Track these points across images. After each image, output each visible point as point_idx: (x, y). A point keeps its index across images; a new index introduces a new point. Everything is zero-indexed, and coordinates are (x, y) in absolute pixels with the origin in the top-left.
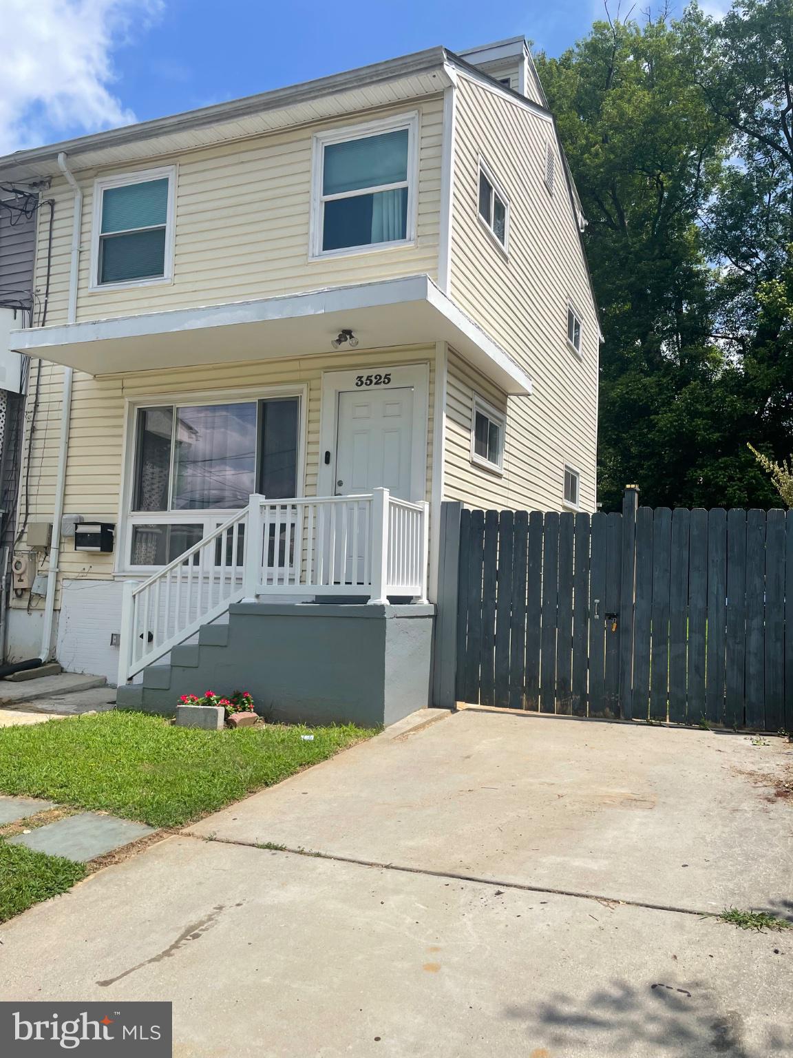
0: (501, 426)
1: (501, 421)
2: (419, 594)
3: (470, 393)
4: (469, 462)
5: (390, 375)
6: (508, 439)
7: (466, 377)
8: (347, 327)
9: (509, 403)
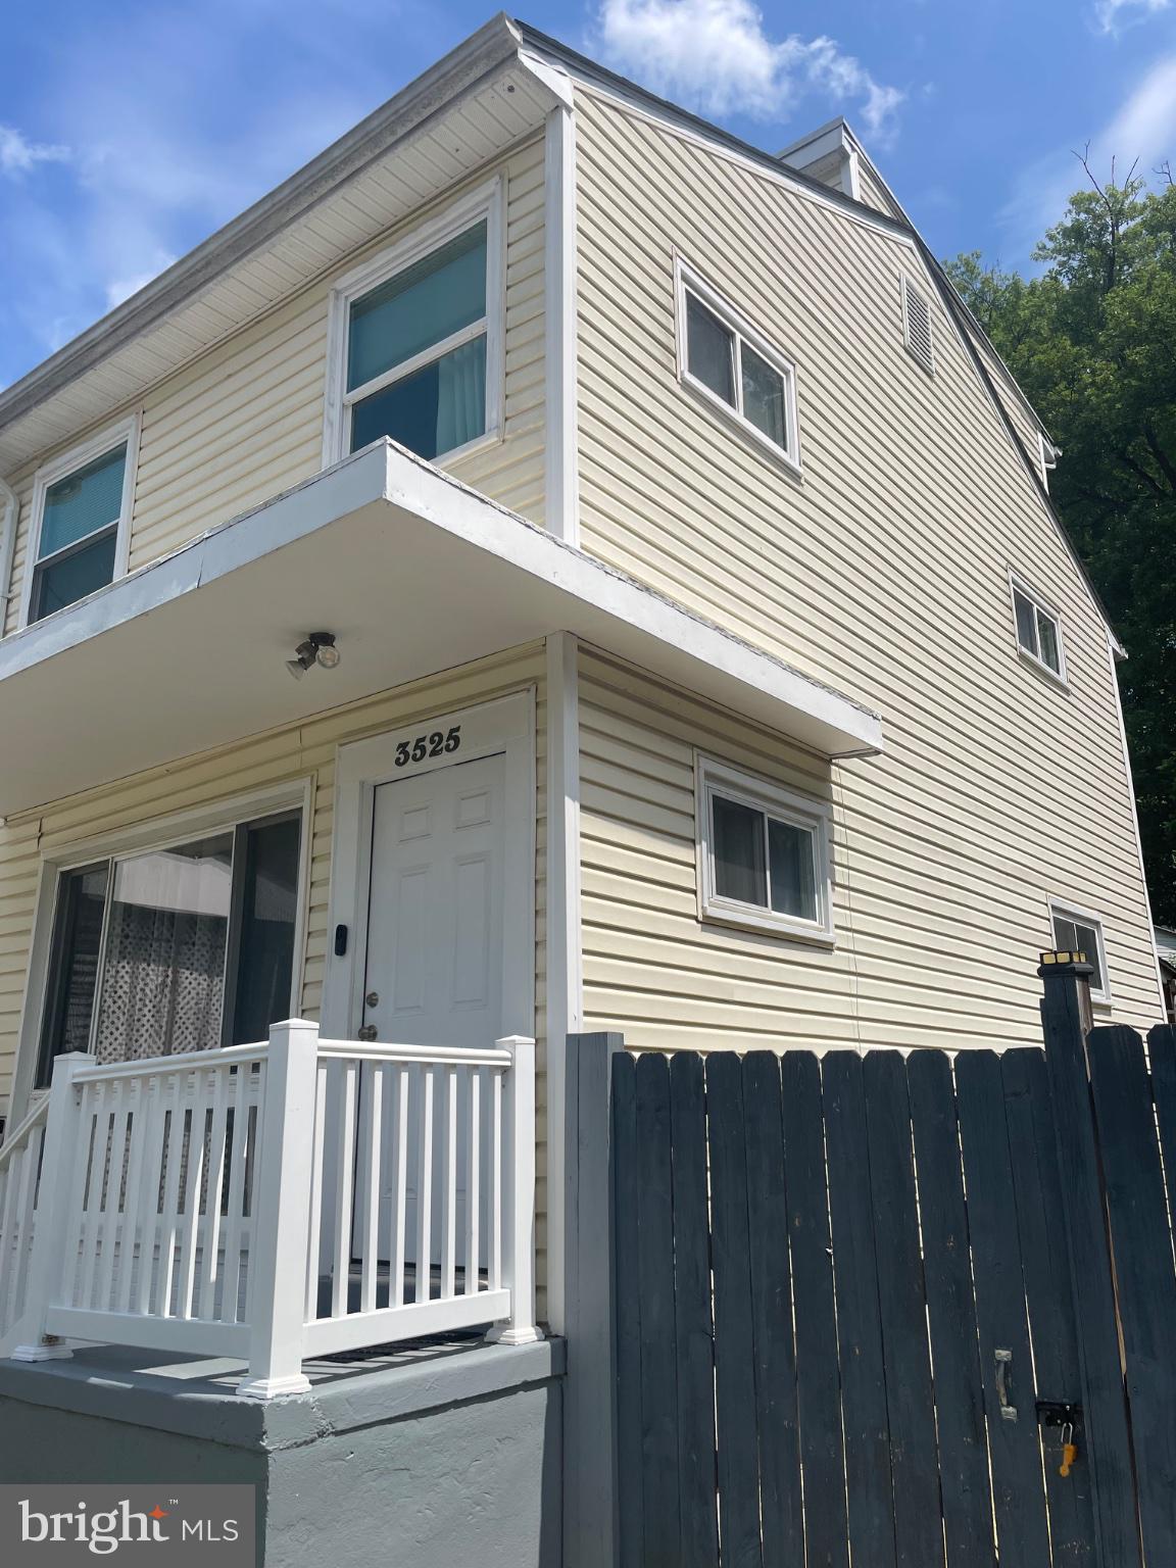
0: (814, 828)
1: (817, 817)
2: (506, 1315)
3: (684, 755)
4: (695, 918)
5: (458, 729)
6: (840, 855)
7: (662, 716)
8: (318, 624)
9: (836, 774)
